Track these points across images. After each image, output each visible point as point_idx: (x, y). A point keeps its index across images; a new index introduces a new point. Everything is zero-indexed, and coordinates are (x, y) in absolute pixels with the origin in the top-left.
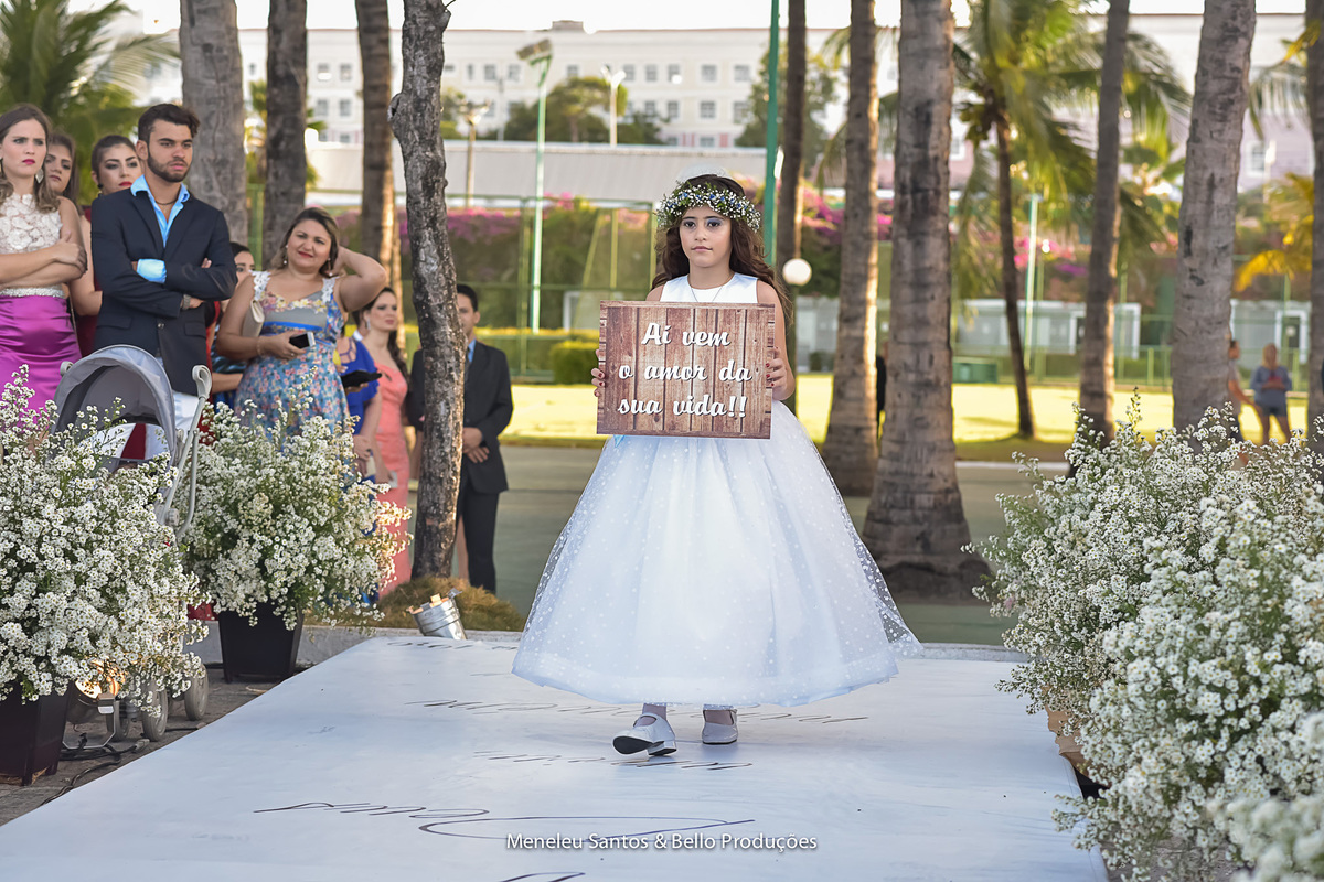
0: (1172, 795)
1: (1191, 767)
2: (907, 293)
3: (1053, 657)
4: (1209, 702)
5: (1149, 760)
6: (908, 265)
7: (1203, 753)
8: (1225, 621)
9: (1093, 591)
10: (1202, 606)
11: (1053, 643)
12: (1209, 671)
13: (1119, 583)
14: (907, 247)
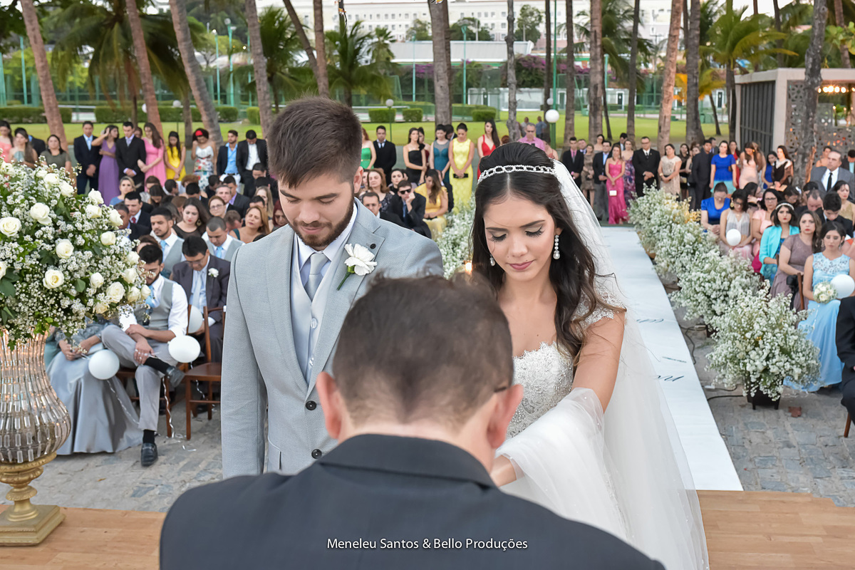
0: (668, 266)
1: (671, 262)
2: (593, 129)
3: (646, 239)
4: (673, 253)
5: (665, 261)
6: (593, 122)
7: (673, 260)
8: (676, 242)
9: (653, 229)
10: (673, 239)
11: (646, 236)
12: (673, 249)
13: (657, 227)
14: (592, 118)
